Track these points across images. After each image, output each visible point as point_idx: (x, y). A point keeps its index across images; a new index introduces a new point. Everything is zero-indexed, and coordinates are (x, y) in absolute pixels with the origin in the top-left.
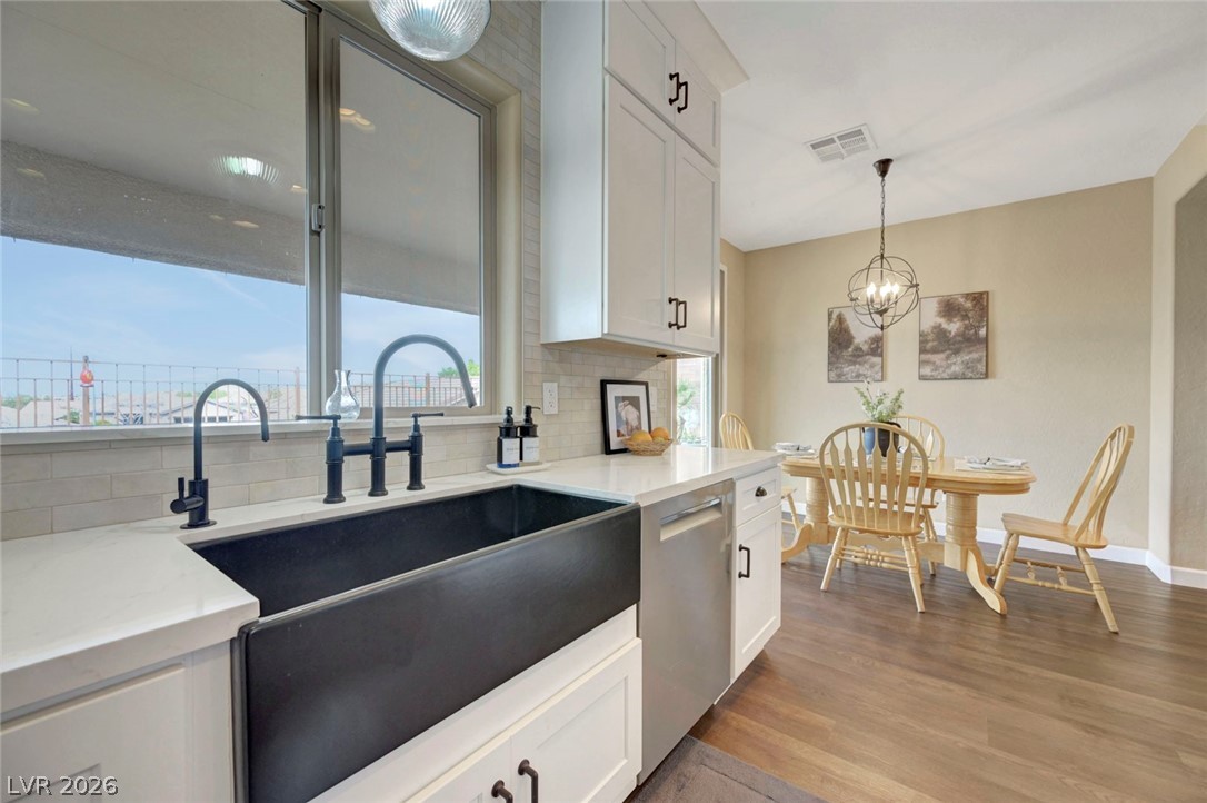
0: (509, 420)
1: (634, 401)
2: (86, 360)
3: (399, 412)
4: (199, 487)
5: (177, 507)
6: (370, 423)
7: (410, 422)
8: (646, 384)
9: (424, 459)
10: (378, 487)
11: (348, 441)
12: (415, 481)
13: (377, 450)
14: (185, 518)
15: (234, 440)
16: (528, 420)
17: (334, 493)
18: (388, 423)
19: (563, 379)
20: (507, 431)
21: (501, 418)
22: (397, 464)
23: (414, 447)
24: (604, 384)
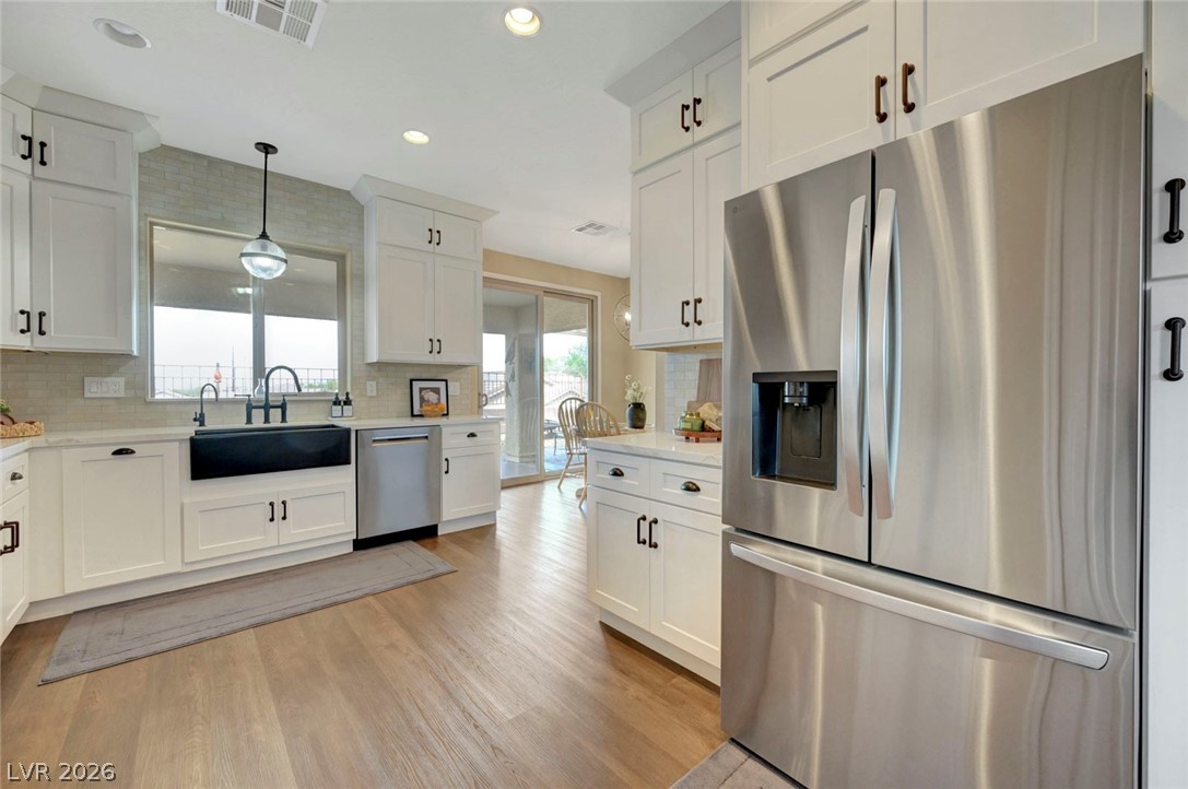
0: (337, 398)
1: (436, 391)
2: (218, 366)
3: (276, 395)
4: (202, 415)
5: (195, 420)
6: (263, 396)
7: (281, 398)
8: (446, 381)
9: (288, 413)
10: (267, 420)
11: (254, 404)
12: (284, 419)
13: (267, 407)
14: (198, 423)
15: (210, 402)
16: (347, 398)
17: (249, 421)
18: (270, 398)
19: (381, 380)
20: (337, 402)
21: (333, 398)
22: (275, 414)
23: (283, 407)
24: (411, 381)
